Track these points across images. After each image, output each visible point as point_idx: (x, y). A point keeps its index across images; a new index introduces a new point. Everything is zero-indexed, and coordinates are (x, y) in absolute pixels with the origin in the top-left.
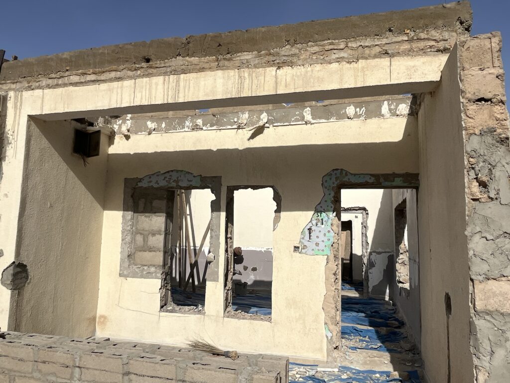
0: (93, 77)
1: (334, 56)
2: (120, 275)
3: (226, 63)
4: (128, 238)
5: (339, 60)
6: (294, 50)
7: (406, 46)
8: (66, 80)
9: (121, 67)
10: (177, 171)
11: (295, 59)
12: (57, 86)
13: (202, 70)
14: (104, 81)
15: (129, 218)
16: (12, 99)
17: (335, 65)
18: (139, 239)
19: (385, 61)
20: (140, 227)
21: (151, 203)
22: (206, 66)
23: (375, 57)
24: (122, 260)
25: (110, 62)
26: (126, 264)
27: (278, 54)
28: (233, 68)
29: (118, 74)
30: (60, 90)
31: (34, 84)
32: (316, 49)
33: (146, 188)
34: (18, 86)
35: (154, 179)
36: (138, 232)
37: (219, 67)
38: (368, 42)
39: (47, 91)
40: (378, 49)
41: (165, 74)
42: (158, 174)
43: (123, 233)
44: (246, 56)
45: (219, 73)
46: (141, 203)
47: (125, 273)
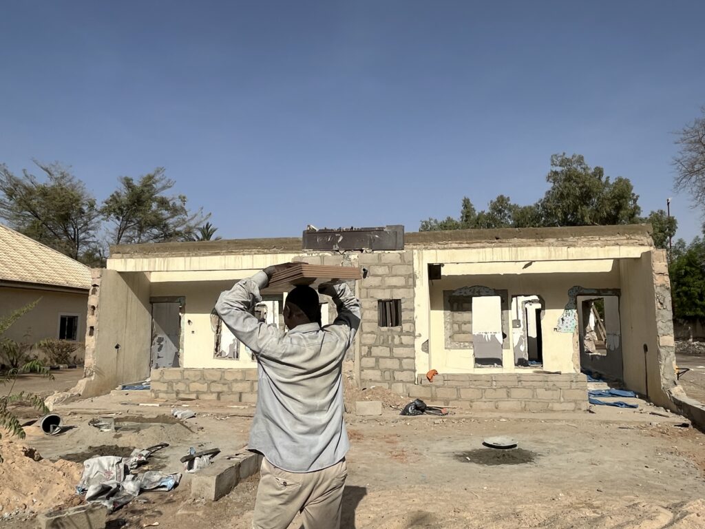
0: (467, 245)
1: (594, 244)
2: (446, 348)
3: (541, 243)
4: (449, 327)
5: (597, 246)
6: (575, 239)
7: (626, 241)
8: (449, 246)
9: (483, 241)
10: (479, 286)
11: (576, 244)
12: (444, 249)
13: (529, 246)
14: (474, 248)
15: (448, 314)
16: (416, 254)
17: (595, 248)
18: (456, 326)
19: (617, 247)
20: (456, 320)
21: (462, 306)
22: (531, 244)
23: (613, 245)
24: (446, 340)
25: (476, 238)
26: (449, 342)
27: (567, 241)
28: (546, 246)
29: (482, 245)
30: (447, 251)
31: (429, 247)
32: (585, 239)
33: (458, 296)
34: (418, 247)
35: (463, 291)
36: (454, 323)
37: (538, 245)
38: (609, 238)
39: (438, 251)
40: (613, 242)
41: (509, 246)
42: (466, 288)
43: (445, 323)
44: (552, 240)
45: (539, 248)
46: (455, 306)
47: (449, 346)
